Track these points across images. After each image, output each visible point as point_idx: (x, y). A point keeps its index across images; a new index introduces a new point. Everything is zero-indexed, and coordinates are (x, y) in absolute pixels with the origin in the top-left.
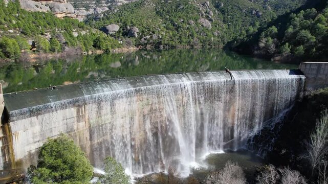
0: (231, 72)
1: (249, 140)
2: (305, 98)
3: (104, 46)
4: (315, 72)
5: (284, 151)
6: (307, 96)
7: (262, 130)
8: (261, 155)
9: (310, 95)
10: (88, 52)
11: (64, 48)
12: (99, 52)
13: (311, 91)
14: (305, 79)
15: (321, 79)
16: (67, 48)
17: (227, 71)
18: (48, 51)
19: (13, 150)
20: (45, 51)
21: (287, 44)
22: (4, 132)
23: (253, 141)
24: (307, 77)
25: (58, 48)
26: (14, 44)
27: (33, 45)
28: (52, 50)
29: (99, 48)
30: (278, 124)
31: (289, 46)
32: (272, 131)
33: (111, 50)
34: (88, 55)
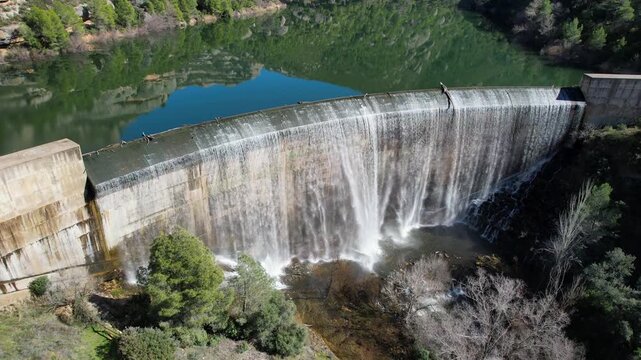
0: (450, 92)
1: (473, 210)
2: (579, 143)
3: (219, 7)
5: (523, 235)
6: (583, 139)
7: (496, 195)
8: (489, 236)
9: (588, 137)
10: (188, 22)
11: (143, 17)
12: (208, 19)
13: (591, 132)
14: (585, 108)
15: (616, 107)
16: (148, 17)
17: (443, 90)
18: (113, 25)
19: (104, 236)
20: (109, 28)
21: (576, 21)
22: (90, 212)
23: (479, 212)
25: (132, 17)
26: (53, 20)
27: (86, 17)
28: (121, 23)
29: (209, 11)
30: (525, 185)
31: (579, 26)
32: (514, 196)
33: (232, 13)
34: (189, 26)
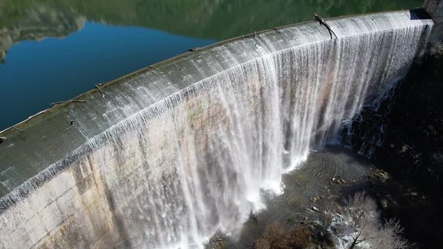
1: (345, 130)
2: (431, 59)
5: (405, 148)
6: (434, 55)
9: (437, 54)
13: (439, 48)
14: (434, 27)
17: (321, 23)
23: (351, 132)
30: (385, 102)
32: (377, 113)
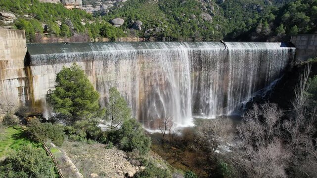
0: (225, 43)
1: (242, 106)
2: (296, 67)
3: (110, 34)
4: (305, 43)
6: (297, 65)
7: (254, 98)
9: (300, 65)
10: (95, 39)
11: (73, 34)
12: (105, 40)
14: (296, 50)
15: (312, 50)
16: (76, 34)
17: (221, 42)
18: (58, 35)
19: (33, 91)
20: (56, 35)
21: (282, 25)
22: (26, 73)
23: (245, 107)
24: (297, 49)
25: (67, 33)
26: (29, 25)
27: (46, 30)
28: (62, 35)
29: (105, 36)
31: (284, 27)
32: (263, 98)
33: (116, 39)
34: (95, 41)
